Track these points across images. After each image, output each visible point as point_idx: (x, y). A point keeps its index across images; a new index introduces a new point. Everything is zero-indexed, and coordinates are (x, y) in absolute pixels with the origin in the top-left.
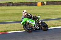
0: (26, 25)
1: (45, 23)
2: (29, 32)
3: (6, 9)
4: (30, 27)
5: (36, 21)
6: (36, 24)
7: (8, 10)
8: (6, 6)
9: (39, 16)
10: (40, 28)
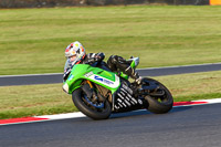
0: (82, 92)
1: (158, 83)
2: (95, 119)
3: (80, 17)
4: (101, 98)
5: (124, 75)
6: (121, 86)
7: (87, 21)
8: (80, 6)
9: (134, 59)
10: (140, 102)
